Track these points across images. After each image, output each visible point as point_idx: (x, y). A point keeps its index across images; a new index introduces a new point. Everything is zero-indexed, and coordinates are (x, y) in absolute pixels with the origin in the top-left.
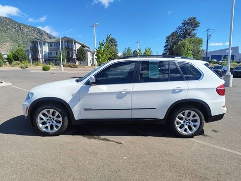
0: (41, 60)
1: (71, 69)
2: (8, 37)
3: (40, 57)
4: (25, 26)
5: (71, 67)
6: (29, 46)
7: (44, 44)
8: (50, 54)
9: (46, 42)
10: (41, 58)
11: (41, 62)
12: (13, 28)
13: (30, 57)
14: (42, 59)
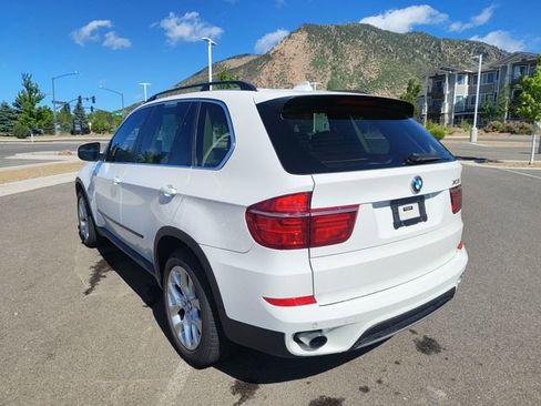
0: (447, 117)
1: (514, 137)
2: (412, 72)
3: (446, 109)
4: (451, 43)
5: (513, 133)
6: (426, 87)
7: (460, 79)
8: (470, 102)
9: (465, 73)
10: (446, 111)
11: (447, 122)
12: (425, 51)
13: (425, 111)
14: (450, 114)
